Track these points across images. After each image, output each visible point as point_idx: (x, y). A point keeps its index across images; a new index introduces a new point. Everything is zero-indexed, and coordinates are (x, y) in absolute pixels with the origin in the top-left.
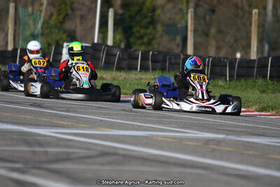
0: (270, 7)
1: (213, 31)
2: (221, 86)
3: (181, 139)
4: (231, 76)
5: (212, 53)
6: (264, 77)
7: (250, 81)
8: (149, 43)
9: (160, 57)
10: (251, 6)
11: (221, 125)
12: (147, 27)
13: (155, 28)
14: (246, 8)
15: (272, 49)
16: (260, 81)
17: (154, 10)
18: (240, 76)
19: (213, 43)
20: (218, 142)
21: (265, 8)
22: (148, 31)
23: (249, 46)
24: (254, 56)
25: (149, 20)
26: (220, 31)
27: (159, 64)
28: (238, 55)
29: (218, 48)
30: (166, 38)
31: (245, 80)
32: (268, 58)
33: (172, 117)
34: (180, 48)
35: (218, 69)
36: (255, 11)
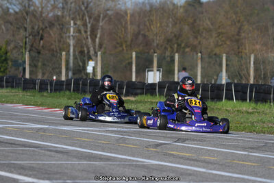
0: (72, 50)
1: (40, 64)
2: (45, 96)
3: (23, 129)
4: (51, 90)
5: (40, 77)
6: (70, 90)
7: (62, 93)
8: (4, 72)
9: (10, 80)
10: (61, 50)
11: (46, 120)
12: (3, 63)
13: (7, 63)
14: (58, 51)
15: (74, 74)
16: (67, 93)
17: (6, 53)
18: (56, 90)
19: (40, 71)
20: (44, 130)
21: (69, 51)
22: (3, 65)
23: (61, 72)
24: (63, 78)
25: (3, 58)
26: (44, 64)
27: (9, 84)
28: (55, 78)
29: (43, 74)
30: (13, 68)
31: (59, 92)
32: (71, 79)
33: (17, 115)
34: (21, 74)
35: (43, 86)
36: (64, 53)
